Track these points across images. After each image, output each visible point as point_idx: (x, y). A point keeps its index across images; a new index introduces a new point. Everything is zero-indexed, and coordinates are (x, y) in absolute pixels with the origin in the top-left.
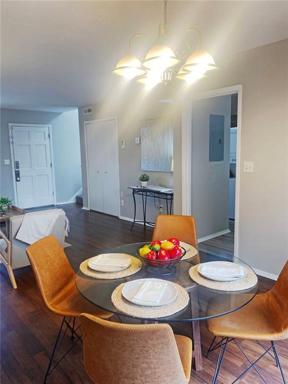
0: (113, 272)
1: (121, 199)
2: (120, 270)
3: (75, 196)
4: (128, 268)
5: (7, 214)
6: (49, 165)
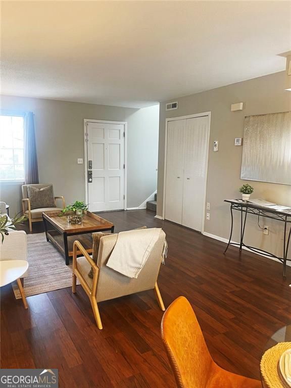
1: (207, 211)
3: (145, 202)
5: (83, 221)
6: (122, 166)
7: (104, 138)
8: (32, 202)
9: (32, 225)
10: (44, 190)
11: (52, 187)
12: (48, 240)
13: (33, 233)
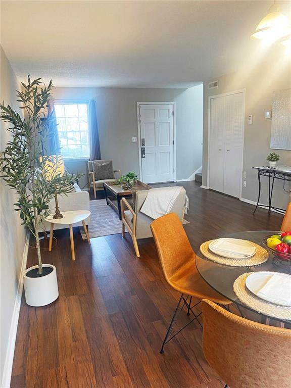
0: (235, 259)
1: (244, 179)
2: (243, 257)
3: (194, 174)
4: (252, 257)
5: (134, 188)
6: (172, 142)
7: (155, 118)
8: (95, 174)
9: (96, 194)
10: (105, 165)
11: (111, 163)
12: (108, 204)
13: (97, 199)
